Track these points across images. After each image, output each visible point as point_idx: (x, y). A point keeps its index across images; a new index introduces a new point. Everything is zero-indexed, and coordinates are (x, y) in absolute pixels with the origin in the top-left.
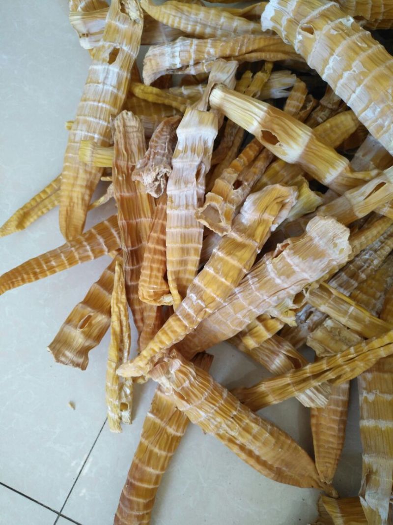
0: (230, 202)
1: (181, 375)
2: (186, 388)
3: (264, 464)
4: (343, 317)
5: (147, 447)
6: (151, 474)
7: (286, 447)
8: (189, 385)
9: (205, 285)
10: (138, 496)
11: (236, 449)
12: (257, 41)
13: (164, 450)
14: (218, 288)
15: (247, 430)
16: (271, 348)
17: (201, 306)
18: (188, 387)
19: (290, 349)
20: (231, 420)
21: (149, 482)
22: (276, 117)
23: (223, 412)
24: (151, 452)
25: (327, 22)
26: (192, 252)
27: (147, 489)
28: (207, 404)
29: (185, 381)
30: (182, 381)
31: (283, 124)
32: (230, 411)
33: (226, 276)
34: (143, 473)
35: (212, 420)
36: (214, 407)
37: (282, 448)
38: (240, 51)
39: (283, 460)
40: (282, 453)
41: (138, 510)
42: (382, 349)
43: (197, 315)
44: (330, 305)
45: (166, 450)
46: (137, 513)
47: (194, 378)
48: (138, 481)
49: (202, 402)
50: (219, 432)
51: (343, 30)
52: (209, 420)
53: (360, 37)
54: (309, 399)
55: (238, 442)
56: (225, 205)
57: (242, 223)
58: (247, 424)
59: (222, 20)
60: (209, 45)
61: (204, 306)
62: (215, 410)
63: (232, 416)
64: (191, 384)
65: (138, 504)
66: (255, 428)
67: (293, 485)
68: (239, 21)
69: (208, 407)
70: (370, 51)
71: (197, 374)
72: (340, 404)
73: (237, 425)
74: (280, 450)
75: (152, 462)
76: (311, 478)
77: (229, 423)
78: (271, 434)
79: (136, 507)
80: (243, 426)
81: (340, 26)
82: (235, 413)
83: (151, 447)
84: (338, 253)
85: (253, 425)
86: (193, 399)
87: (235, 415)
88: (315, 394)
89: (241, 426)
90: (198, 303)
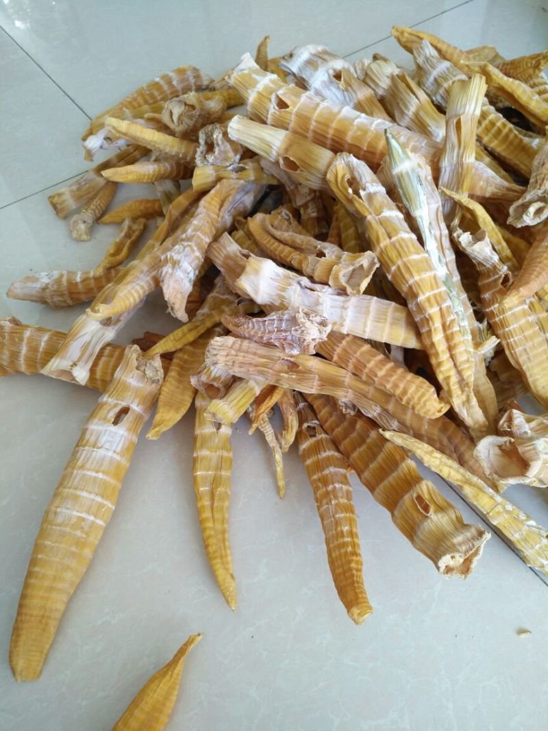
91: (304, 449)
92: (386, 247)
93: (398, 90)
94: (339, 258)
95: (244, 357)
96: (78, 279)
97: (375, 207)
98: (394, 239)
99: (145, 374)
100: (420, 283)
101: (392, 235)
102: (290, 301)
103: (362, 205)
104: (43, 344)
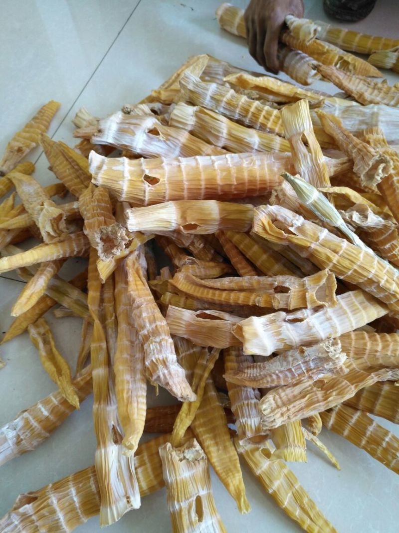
56: (309, 288)
91: (332, 425)
92: (338, 262)
93: (206, 122)
94: (303, 285)
95: (294, 407)
96: (46, 413)
97: (311, 236)
98: (341, 253)
99: (188, 459)
100: (377, 273)
101: (338, 250)
102: (290, 339)
103: (299, 239)
104: (76, 499)
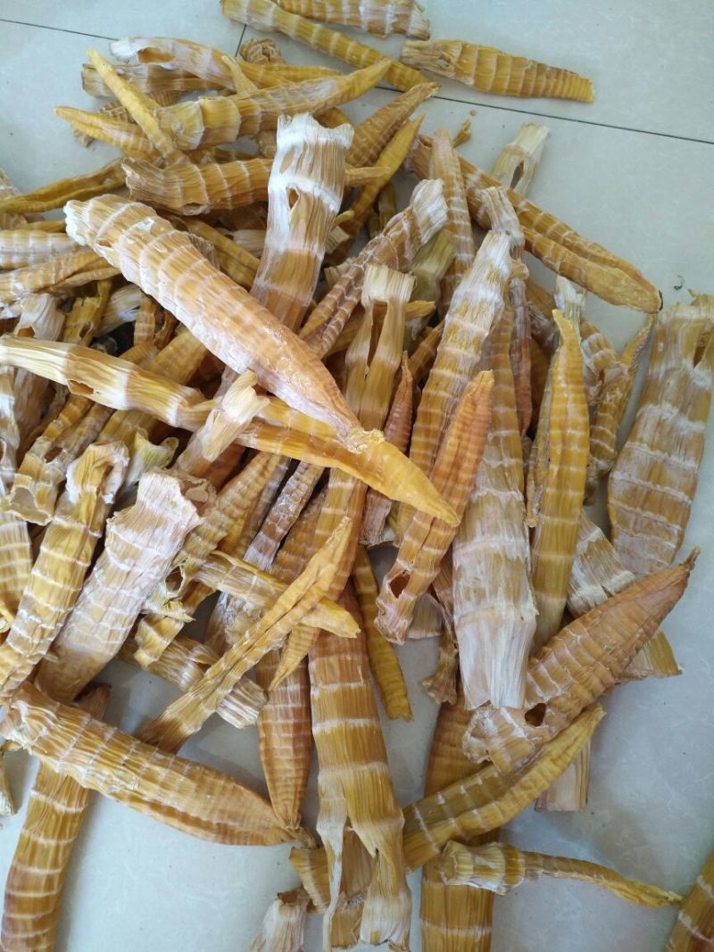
0: (44, 480)
1: (35, 723)
2: (45, 739)
3: (197, 823)
4: (244, 593)
5: (29, 839)
6: (38, 877)
7: (217, 790)
8: (48, 733)
9: (36, 594)
10: (22, 910)
11: (146, 810)
12: (76, 261)
13: (53, 838)
14: (50, 595)
15: (150, 777)
16: (180, 658)
17: (35, 622)
18: (47, 736)
19: (202, 653)
20: (122, 768)
21: (36, 888)
22: (82, 361)
23: (107, 759)
24: (35, 845)
25: (121, 231)
26: (16, 554)
27: (35, 900)
28: (81, 754)
29: (41, 729)
30: (38, 729)
31: (90, 366)
32: (120, 757)
33: (55, 577)
34: (25, 876)
35: (98, 775)
36: (91, 755)
37: (211, 793)
38: (56, 277)
39: (222, 812)
40: (213, 801)
41: (25, 930)
42: (278, 623)
43: (32, 636)
44: (227, 581)
45: (56, 836)
46: (24, 936)
47: (55, 721)
48: (18, 890)
49: (71, 752)
50: (113, 791)
51: (140, 237)
52: (93, 776)
53: (159, 241)
54: (234, 716)
55: (146, 799)
56: (38, 485)
57: (70, 502)
58: (148, 769)
59: (32, 242)
60: (13, 280)
61: (40, 622)
62: (95, 760)
63: (122, 763)
64: (51, 731)
65: (24, 922)
66: (161, 772)
67: (251, 844)
68: (54, 239)
69: (83, 757)
70: (171, 257)
71: (58, 716)
72: (291, 714)
73: (133, 774)
74: (209, 797)
75: (36, 860)
76: (279, 828)
77: (121, 773)
78: (190, 776)
79: (20, 927)
80: (142, 773)
81: (137, 233)
82: (126, 757)
83: (34, 838)
84: (181, 513)
85: (157, 769)
86: (58, 751)
87: (126, 761)
88: (241, 708)
89: (139, 775)
90: (31, 620)
